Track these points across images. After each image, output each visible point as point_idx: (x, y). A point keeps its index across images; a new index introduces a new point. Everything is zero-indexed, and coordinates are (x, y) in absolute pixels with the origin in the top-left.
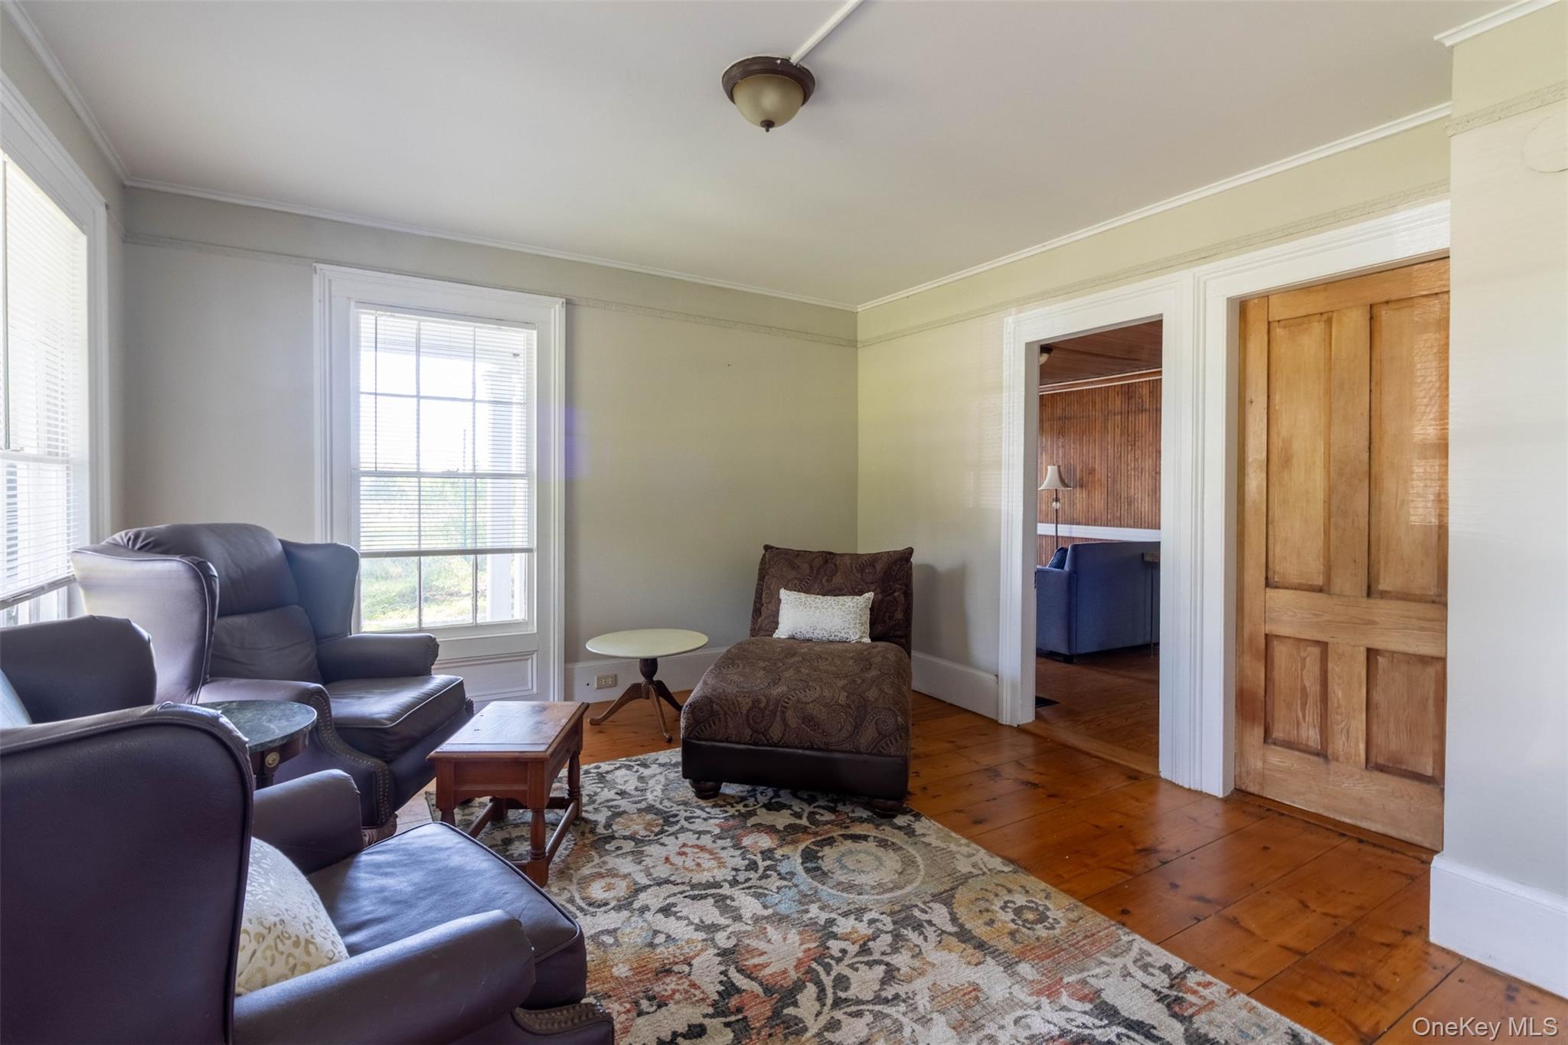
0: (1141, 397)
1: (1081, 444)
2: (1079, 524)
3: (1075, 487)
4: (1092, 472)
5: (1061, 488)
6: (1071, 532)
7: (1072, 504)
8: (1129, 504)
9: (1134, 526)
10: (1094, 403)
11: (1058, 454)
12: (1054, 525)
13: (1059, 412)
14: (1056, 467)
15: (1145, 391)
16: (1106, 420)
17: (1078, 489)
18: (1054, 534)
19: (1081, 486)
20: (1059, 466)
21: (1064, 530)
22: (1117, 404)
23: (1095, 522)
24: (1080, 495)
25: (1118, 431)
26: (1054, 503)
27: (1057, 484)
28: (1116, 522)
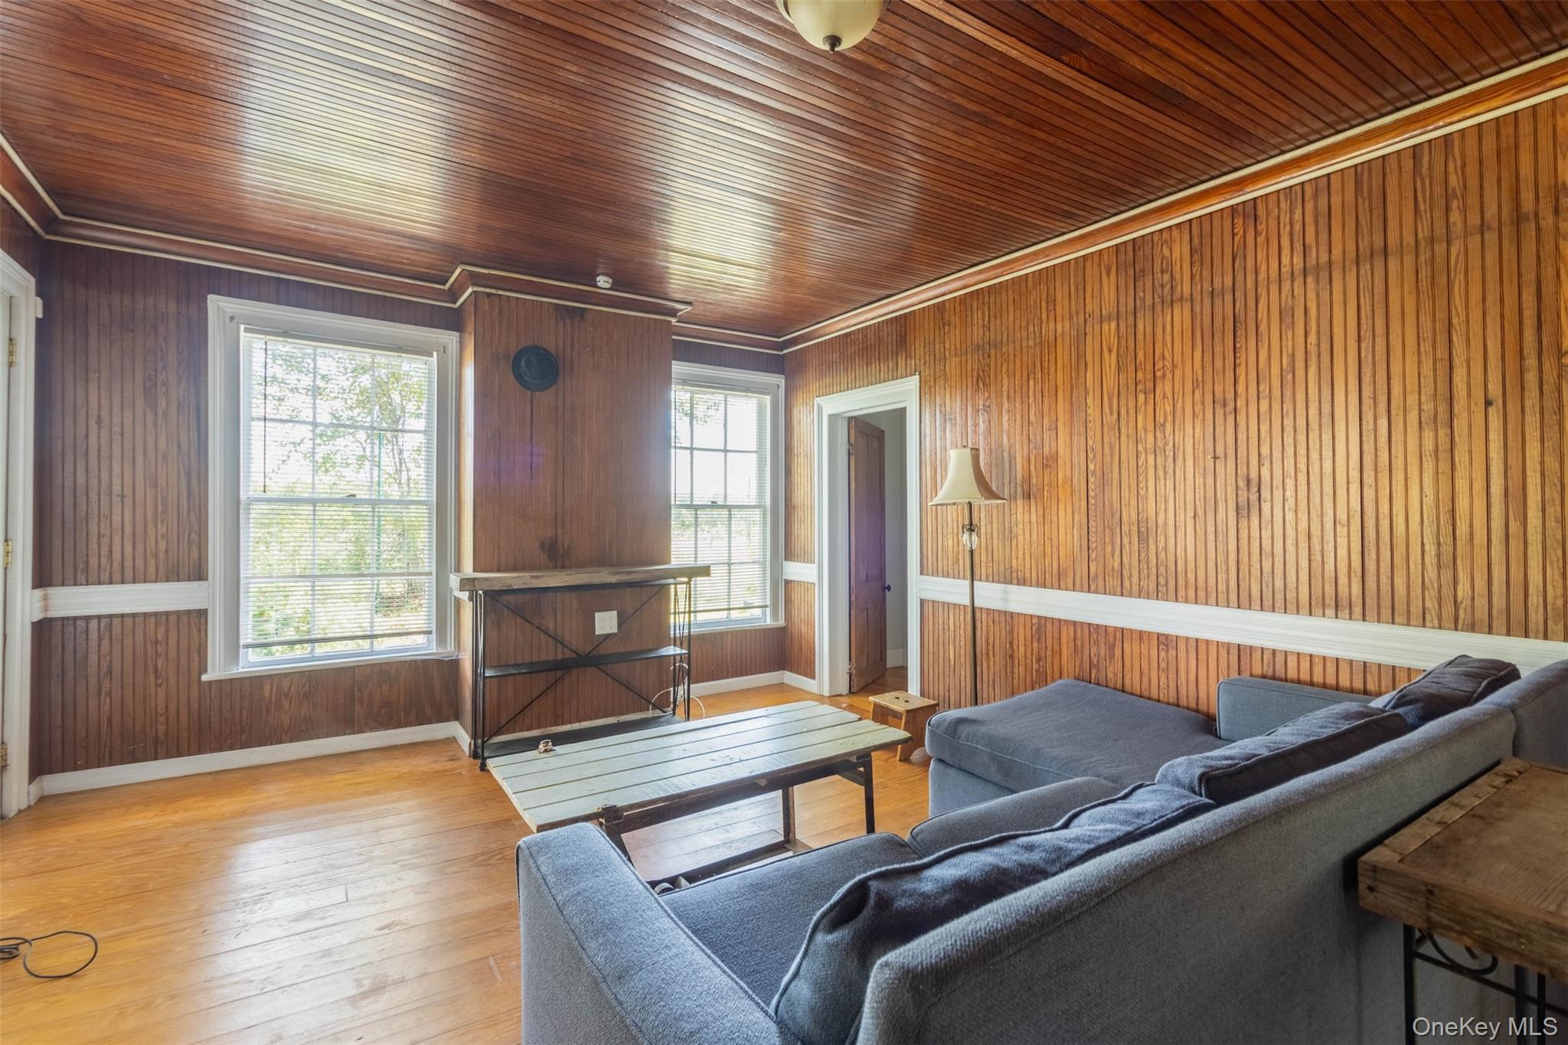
0: (1168, 268)
1: (1024, 399)
2: (1022, 582)
3: (1013, 498)
4: (1049, 462)
5: (981, 502)
6: (1005, 600)
7: (1008, 536)
8: (1143, 538)
9: (1158, 595)
10: (1052, 302)
11: (976, 425)
12: (967, 583)
13: (977, 333)
14: (967, 451)
15: (1180, 251)
16: (1081, 337)
17: (1020, 502)
18: (967, 602)
19: (1028, 496)
20: (975, 451)
21: (992, 596)
22: (1108, 292)
23: (1056, 579)
24: (1023, 516)
25: (1111, 361)
26: (966, 536)
27: (973, 492)
28: (1110, 582)
